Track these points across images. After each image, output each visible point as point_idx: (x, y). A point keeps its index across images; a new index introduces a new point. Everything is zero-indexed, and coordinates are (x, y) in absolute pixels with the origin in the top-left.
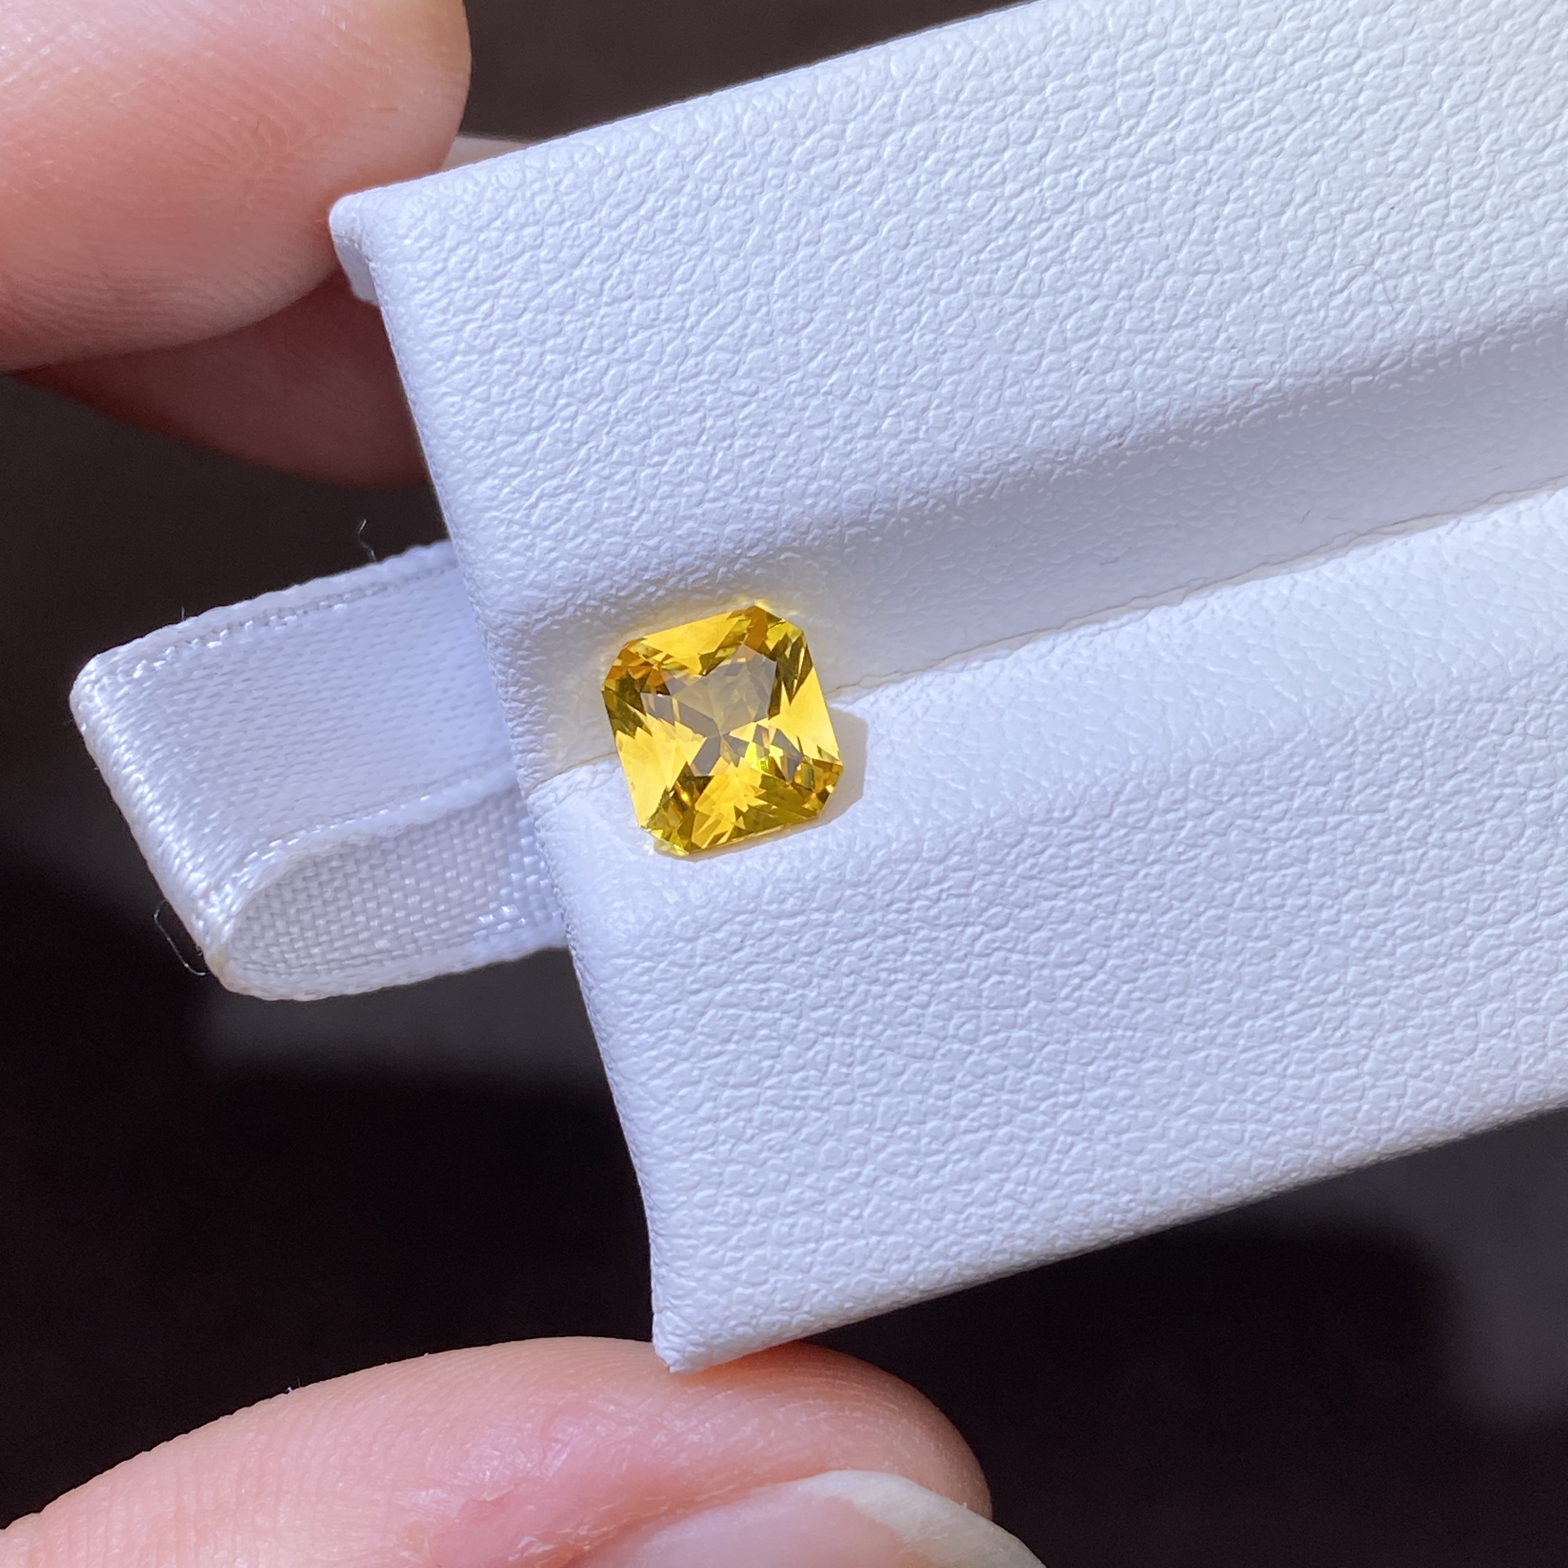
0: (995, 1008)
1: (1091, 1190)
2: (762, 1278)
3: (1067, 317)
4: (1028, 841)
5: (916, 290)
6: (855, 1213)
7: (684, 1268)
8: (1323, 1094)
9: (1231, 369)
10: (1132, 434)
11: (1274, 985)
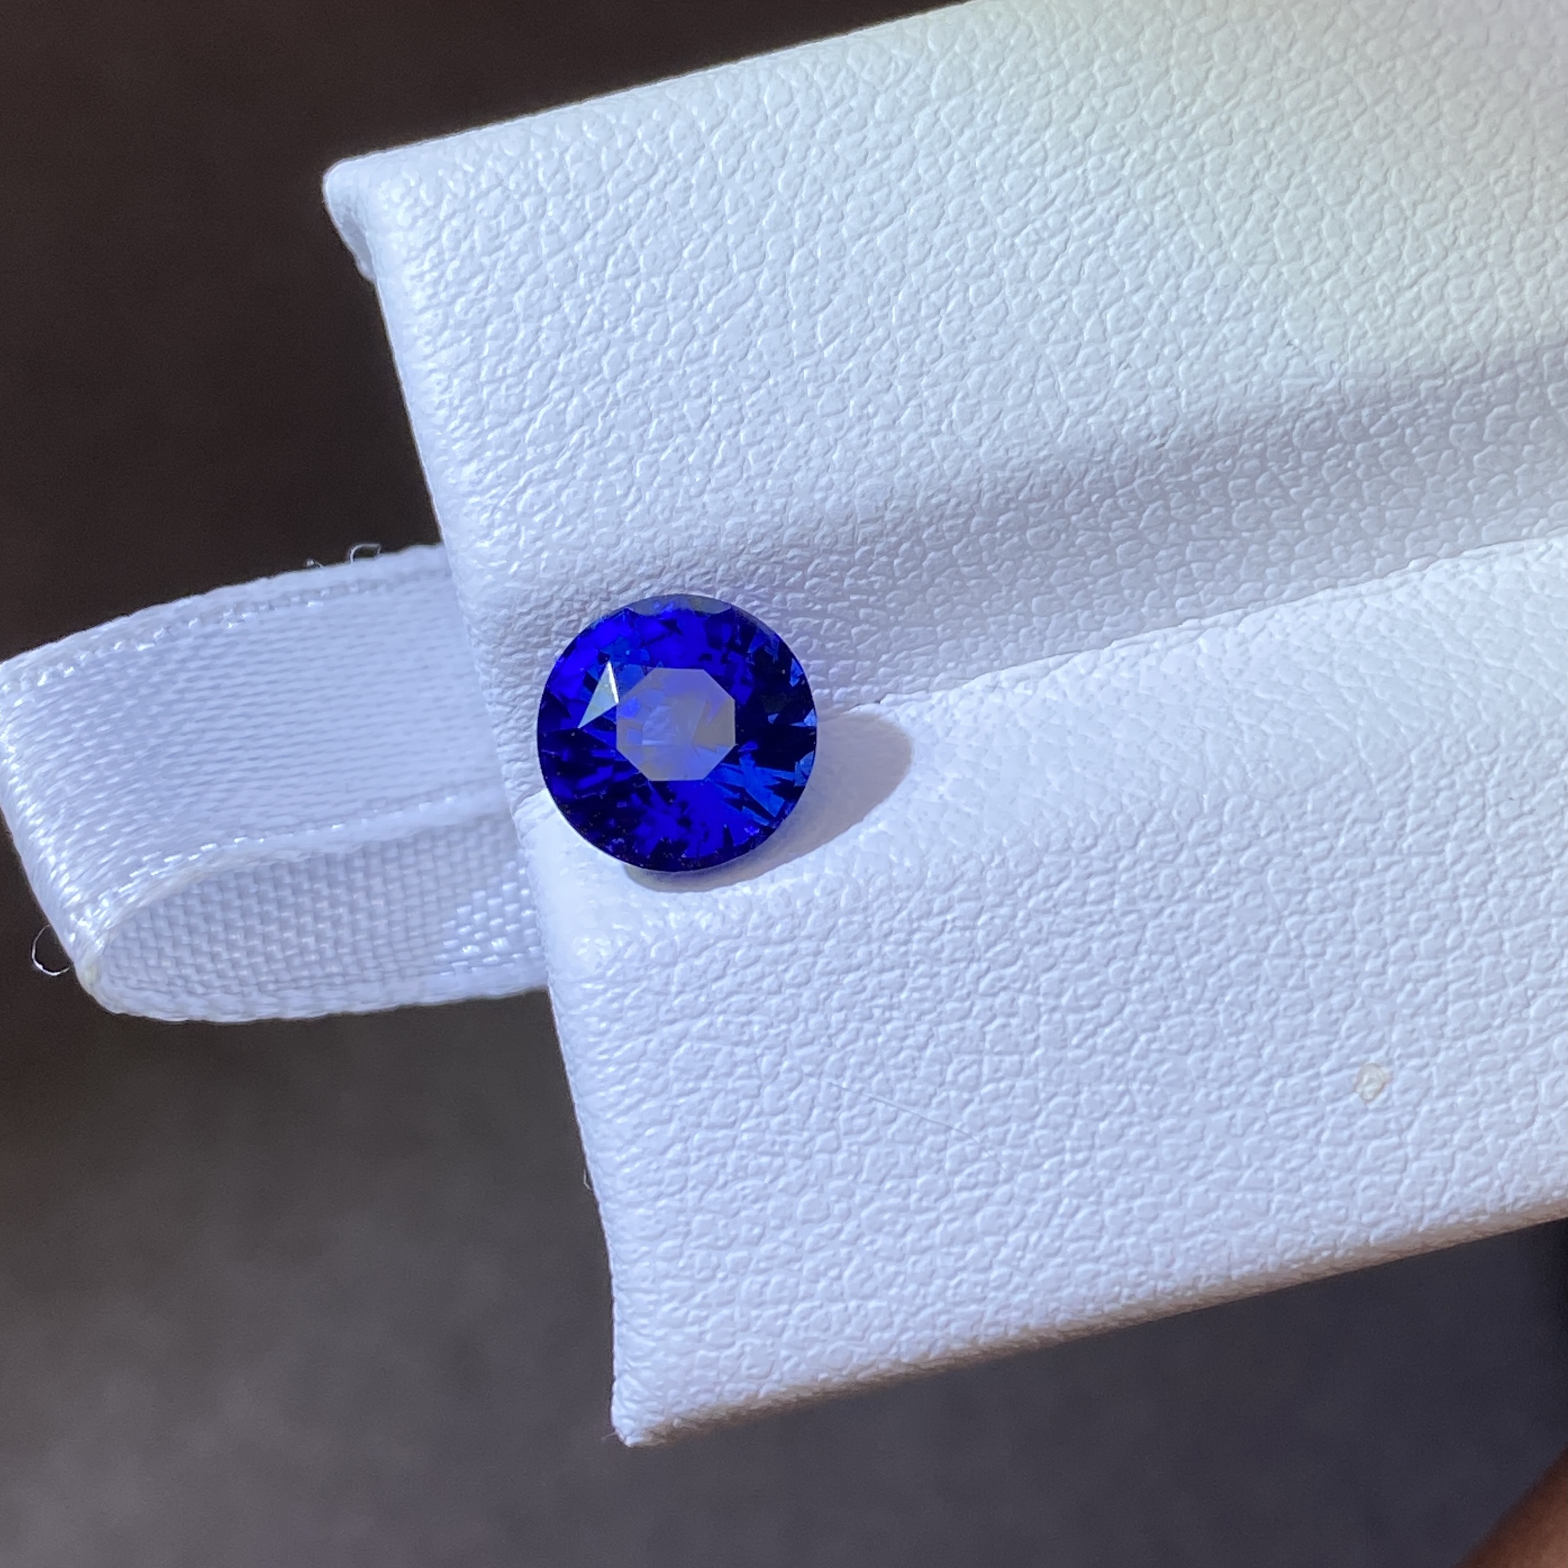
0: (999, 1053)
1: (1098, 1259)
2: (728, 1340)
3: (1107, 307)
4: (1041, 872)
5: (945, 272)
6: (833, 1273)
7: (644, 1326)
8: (1360, 1165)
9: (1286, 367)
10: (1174, 435)
11: (1308, 1042)
